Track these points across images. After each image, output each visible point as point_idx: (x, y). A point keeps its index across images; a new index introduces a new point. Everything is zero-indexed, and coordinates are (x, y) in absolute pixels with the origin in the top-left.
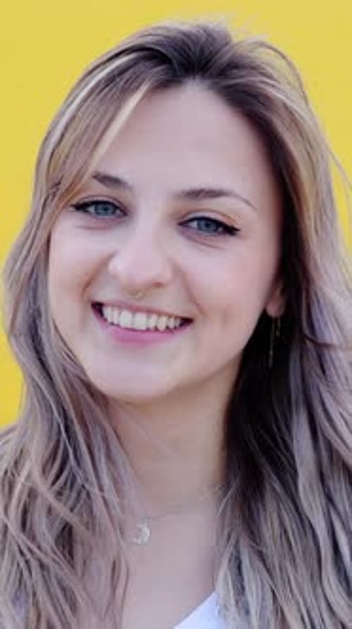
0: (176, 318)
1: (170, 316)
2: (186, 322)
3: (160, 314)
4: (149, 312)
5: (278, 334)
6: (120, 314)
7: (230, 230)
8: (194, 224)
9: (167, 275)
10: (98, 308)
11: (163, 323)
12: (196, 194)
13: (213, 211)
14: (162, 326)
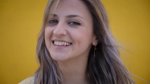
0: (69, 43)
1: (67, 42)
2: (71, 44)
3: (64, 42)
4: (62, 41)
5: (96, 49)
6: (56, 42)
7: (79, 24)
8: (72, 23)
9: (65, 33)
10: (53, 42)
11: (65, 44)
12: (71, 16)
13: (75, 20)
14: (65, 45)
